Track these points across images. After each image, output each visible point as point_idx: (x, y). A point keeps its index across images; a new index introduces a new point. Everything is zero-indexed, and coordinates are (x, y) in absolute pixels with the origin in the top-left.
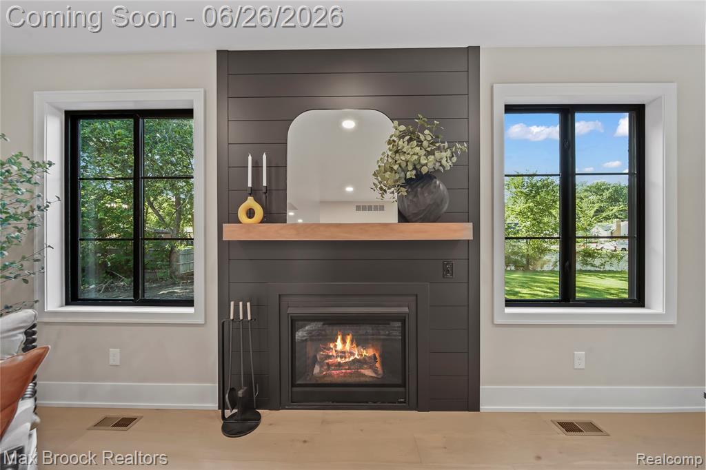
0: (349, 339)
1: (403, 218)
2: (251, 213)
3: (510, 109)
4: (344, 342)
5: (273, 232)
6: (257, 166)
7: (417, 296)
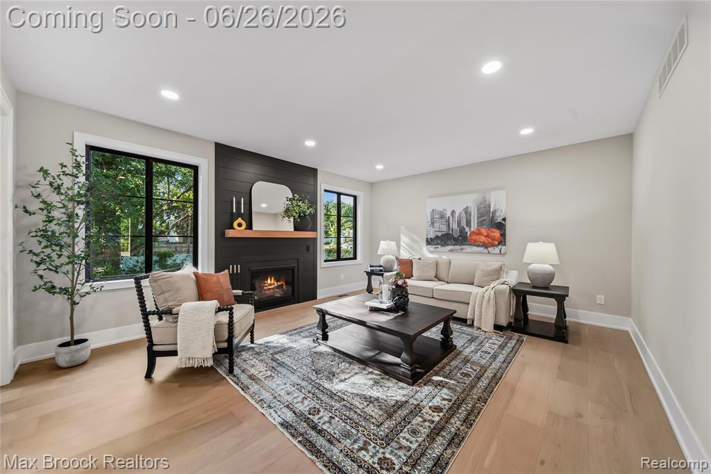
0: (273, 279)
1: (296, 229)
2: (240, 225)
3: (325, 191)
4: (271, 280)
5: (248, 234)
6: (238, 204)
7: (298, 259)
